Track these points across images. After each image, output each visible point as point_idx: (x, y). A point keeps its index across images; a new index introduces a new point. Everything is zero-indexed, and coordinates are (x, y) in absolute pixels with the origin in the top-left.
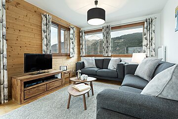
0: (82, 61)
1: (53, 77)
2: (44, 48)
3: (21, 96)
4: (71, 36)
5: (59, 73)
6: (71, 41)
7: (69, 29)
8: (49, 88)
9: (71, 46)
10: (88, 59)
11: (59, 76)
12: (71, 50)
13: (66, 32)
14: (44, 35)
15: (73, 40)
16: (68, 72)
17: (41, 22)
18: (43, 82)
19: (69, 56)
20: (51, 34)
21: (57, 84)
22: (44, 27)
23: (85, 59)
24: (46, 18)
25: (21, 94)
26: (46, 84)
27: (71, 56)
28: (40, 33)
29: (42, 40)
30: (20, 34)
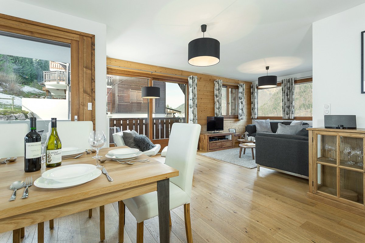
0: (253, 124)
1: (223, 137)
2: (216, 111)
3: (208, 146)
4: (240, 95)
5: (229, 134)
6: (240, 101)
7: (237, 87)
8: (223, 146)
9: (241, 107)
10: (261, 122)
11: (230, 138)
12: (240, 111)
13: (234, 91)
14: (216, 99)
15: (242, 100)
16: (238, 134)
17: (214, 88)
18: (218, 140)
19: (238, 118)
20: (222, 97)
21: (228, 144)
22: (216, 92)
23: (257, 122)
24: (218, 83)
25: (207, 145)
26: (221, 142)
27: (240, 118)
28: (212, 98)
29: (214, 103)
30: (202, 101)
